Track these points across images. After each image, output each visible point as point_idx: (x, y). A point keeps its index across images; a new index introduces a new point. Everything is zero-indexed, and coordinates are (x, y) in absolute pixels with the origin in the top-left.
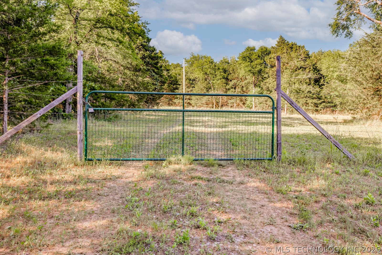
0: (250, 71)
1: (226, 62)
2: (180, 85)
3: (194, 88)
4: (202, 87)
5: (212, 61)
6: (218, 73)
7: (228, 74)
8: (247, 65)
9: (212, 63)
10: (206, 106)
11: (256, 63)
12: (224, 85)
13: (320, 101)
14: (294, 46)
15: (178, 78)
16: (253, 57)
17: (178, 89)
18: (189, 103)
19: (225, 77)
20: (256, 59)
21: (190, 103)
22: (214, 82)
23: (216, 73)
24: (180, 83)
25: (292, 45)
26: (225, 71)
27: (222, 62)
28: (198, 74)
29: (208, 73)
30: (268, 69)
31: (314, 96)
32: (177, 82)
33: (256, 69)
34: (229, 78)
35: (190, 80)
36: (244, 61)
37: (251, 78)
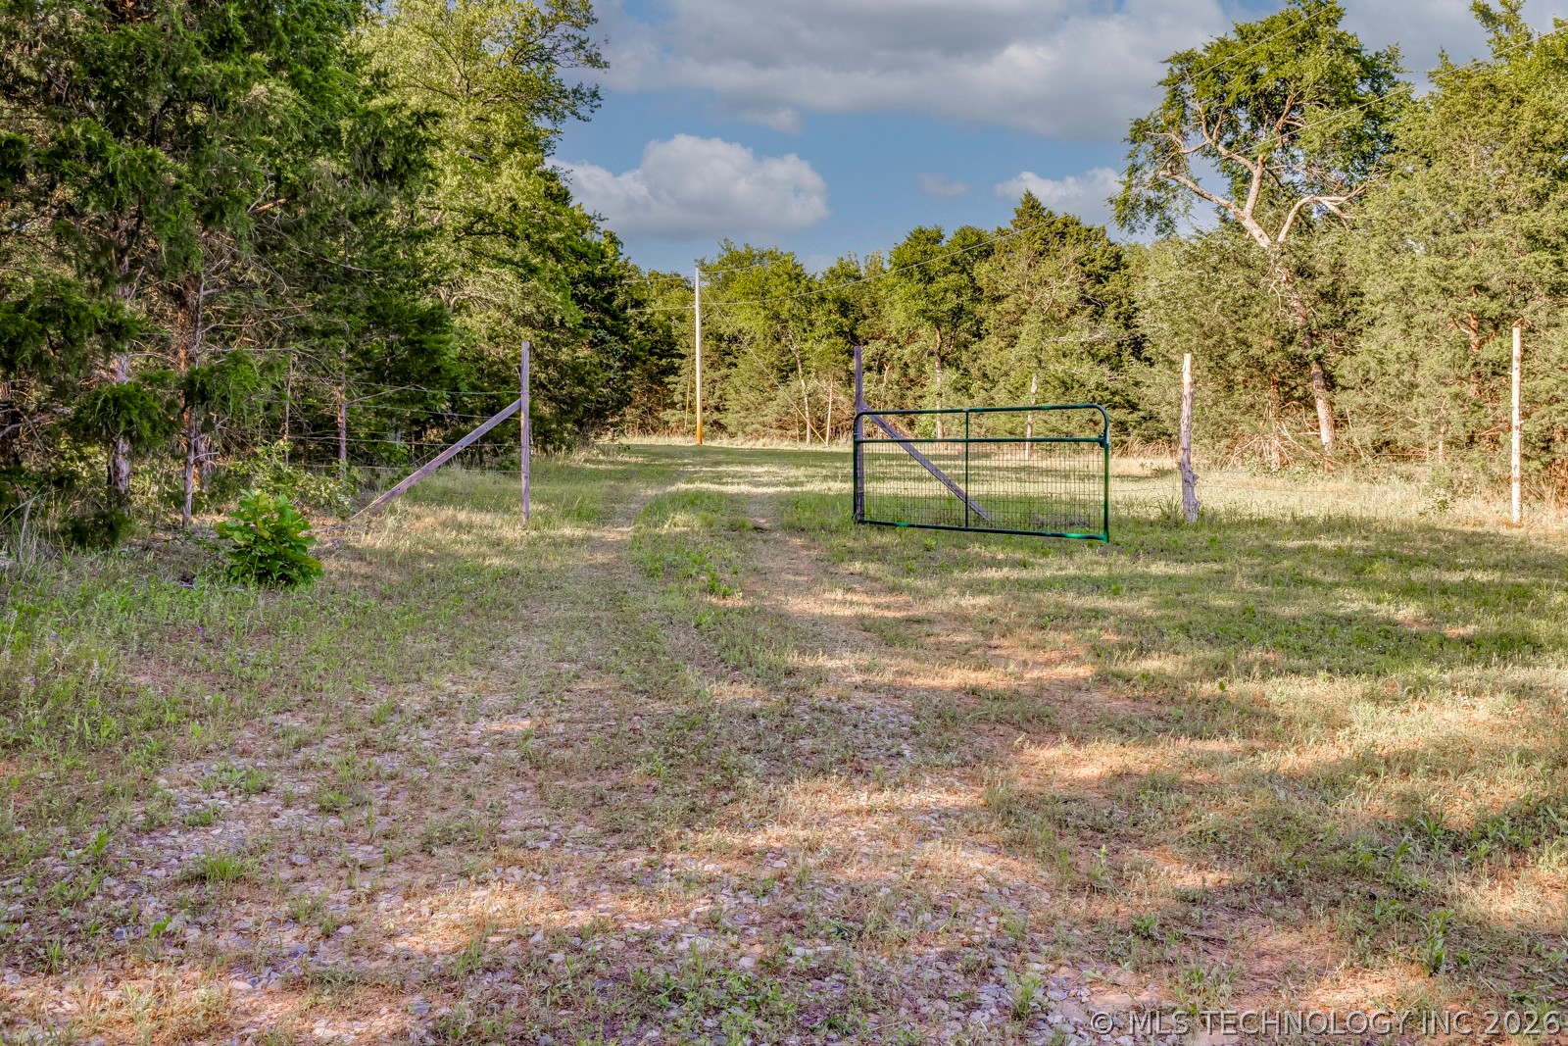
0: (924, 311)
1: (848, 276)
2: (682, 357)
3: (734, 369)
4: (761, 364)
5: (798, 271)
6: (818, 315)
7: (857, 320)
8: (914, 291)
9: (797, 278)
10: (779, 432)
11: (942, 285)
12: (841, 357)
13: (1136, 416)
14: (1071, 229)
15: (674, 333)
16: (936, 264)
17: (676, 374)
18: (716, 423)
19: (846, 329)
20: (946, 272)
21: (722, 422)
22: (807, 346)
23: (814, 316)
24: (682, 351)
25: (1066, 225)
26: (844, 307)
27: (834, 275)
28: (747, 319)
29: (785, 315)
30: (985, 307)
31: (1117, 399)
32: (672, 345)
33: (945, 307)
34: (858, 332)
35: (720, 338)
36: (903, 280)
37: (929, 338)
